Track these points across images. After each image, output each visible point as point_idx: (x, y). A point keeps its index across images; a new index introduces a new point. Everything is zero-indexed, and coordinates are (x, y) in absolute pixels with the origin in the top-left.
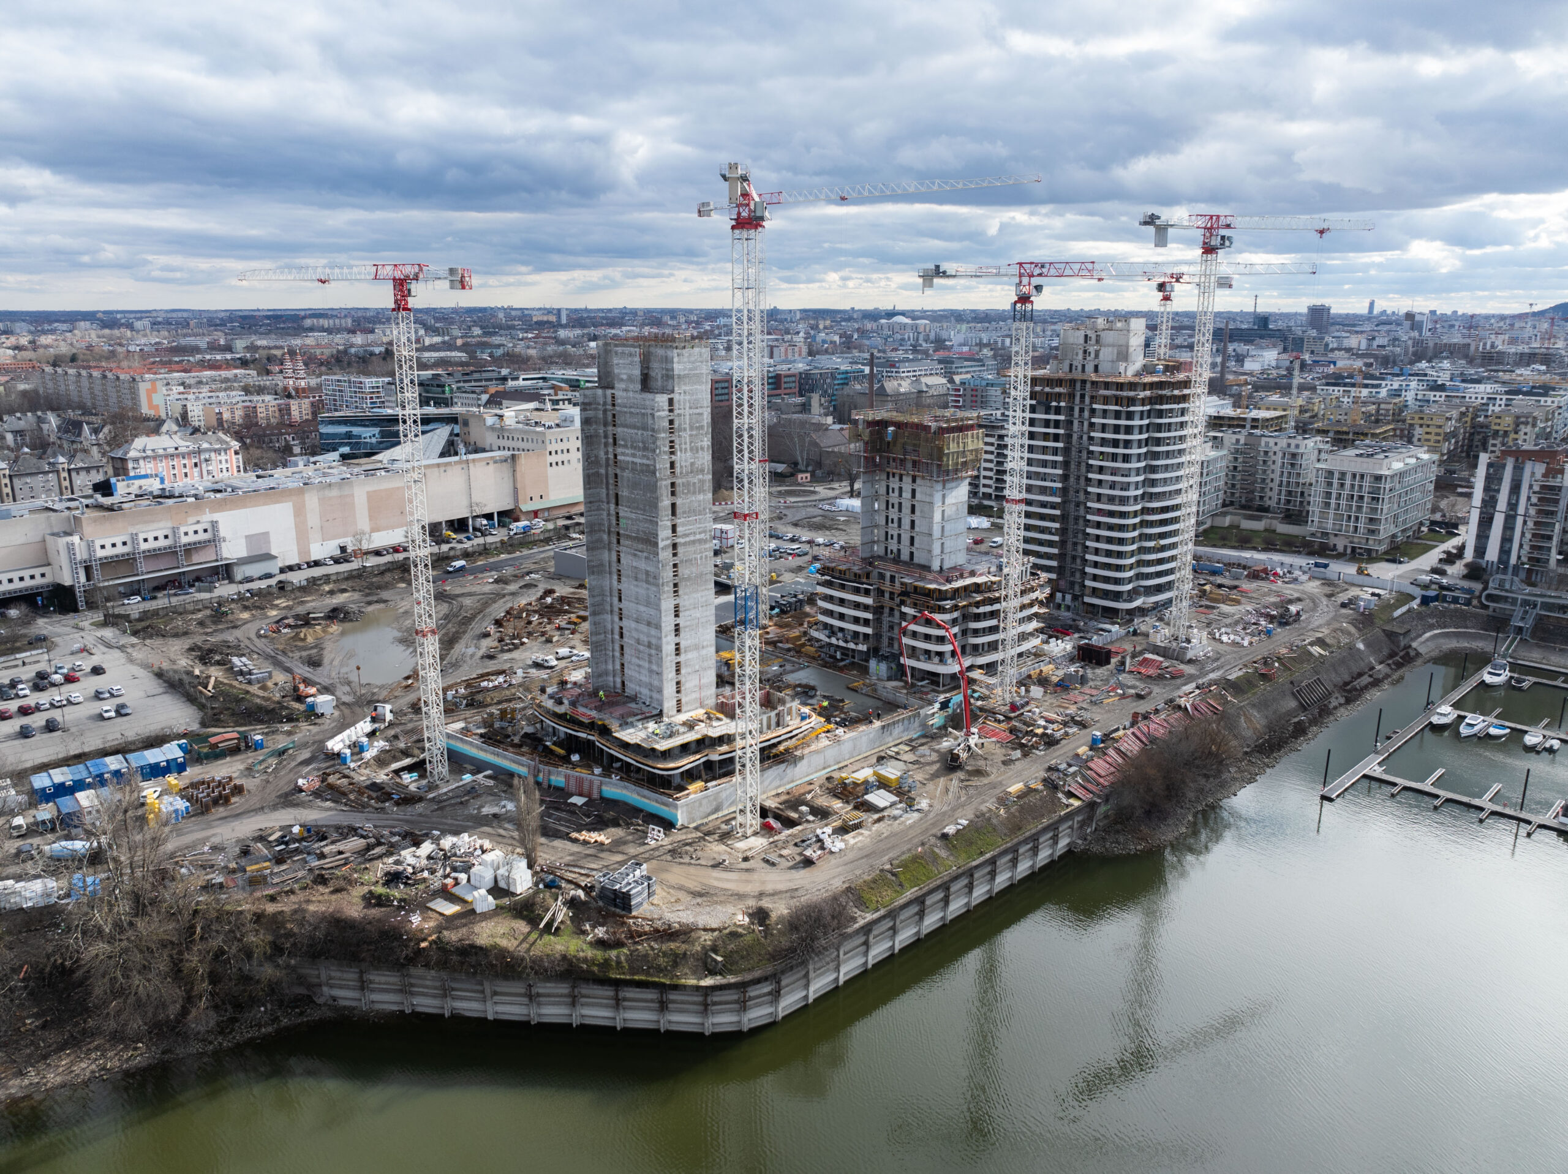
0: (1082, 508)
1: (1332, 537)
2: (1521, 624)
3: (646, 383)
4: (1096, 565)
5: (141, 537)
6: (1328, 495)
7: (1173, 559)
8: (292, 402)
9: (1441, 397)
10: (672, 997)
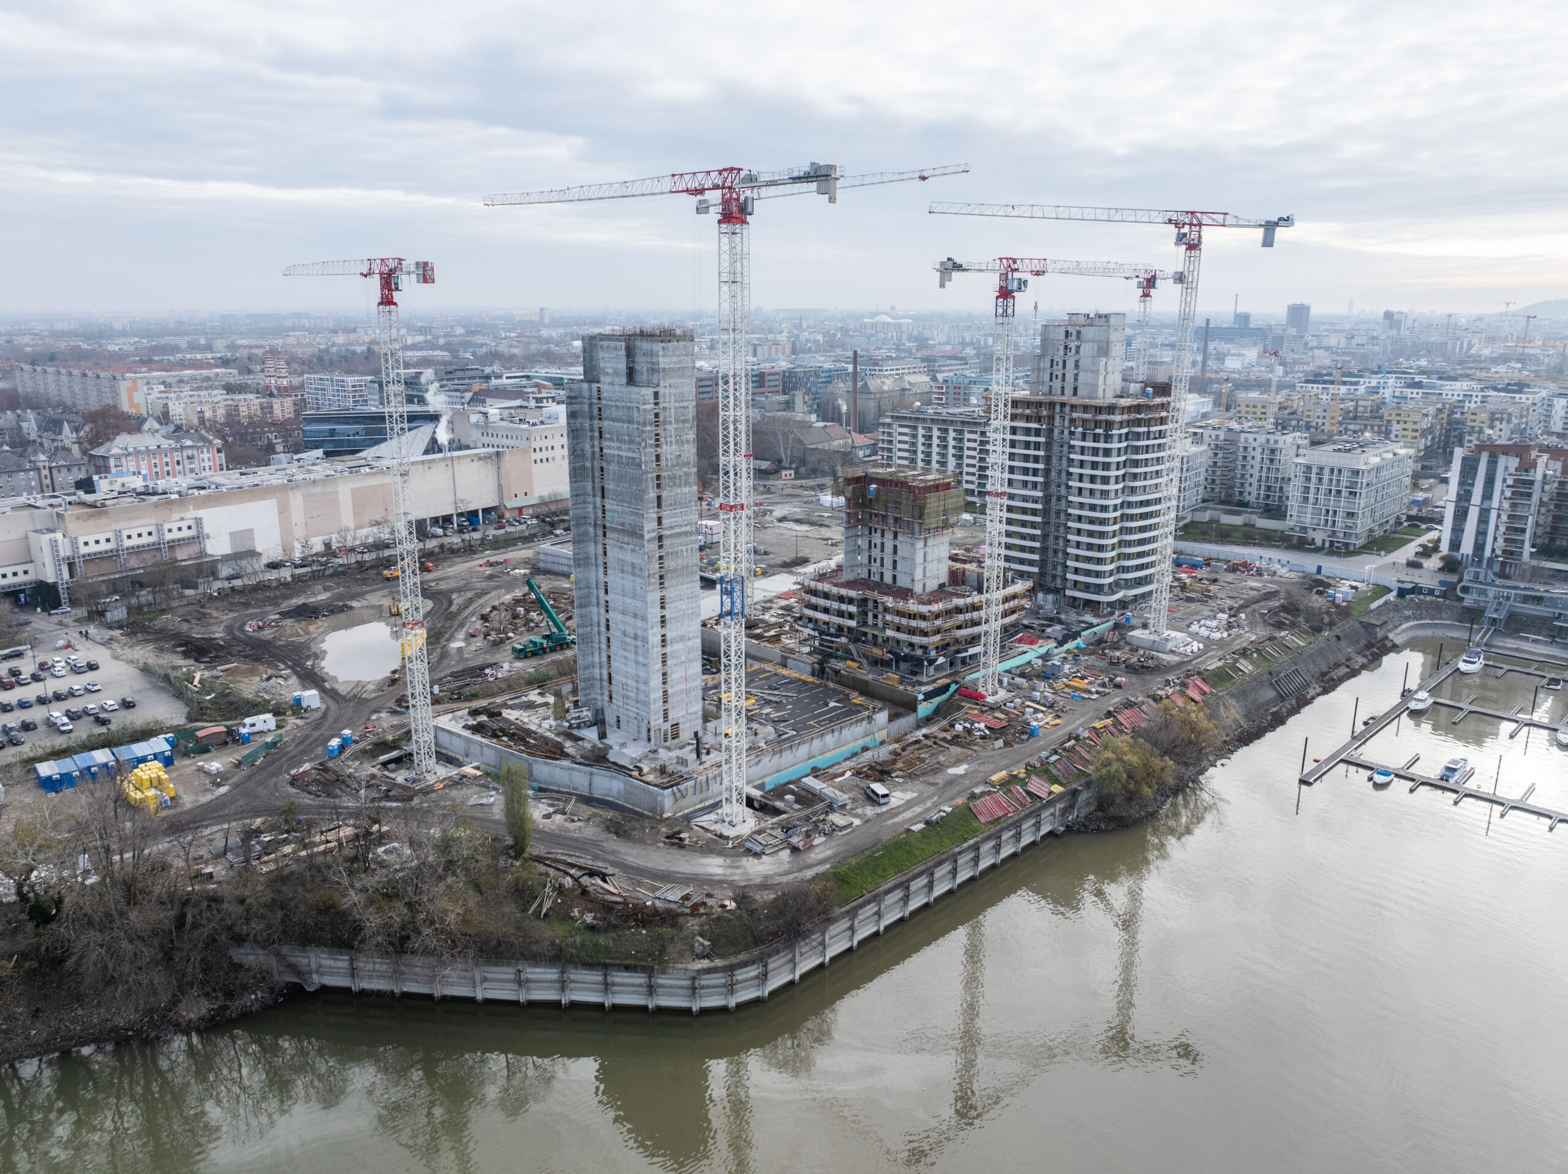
0: (1063, 502)
1: (1310, 531)
2: (1495, 616)
3: (631, 376)
4: (1077, 558)
5: (125, 533)
6: (1307, 489)
7: (1153, 552)
8: (274, 400)
9: (1416, 394)
10: (660, 981)
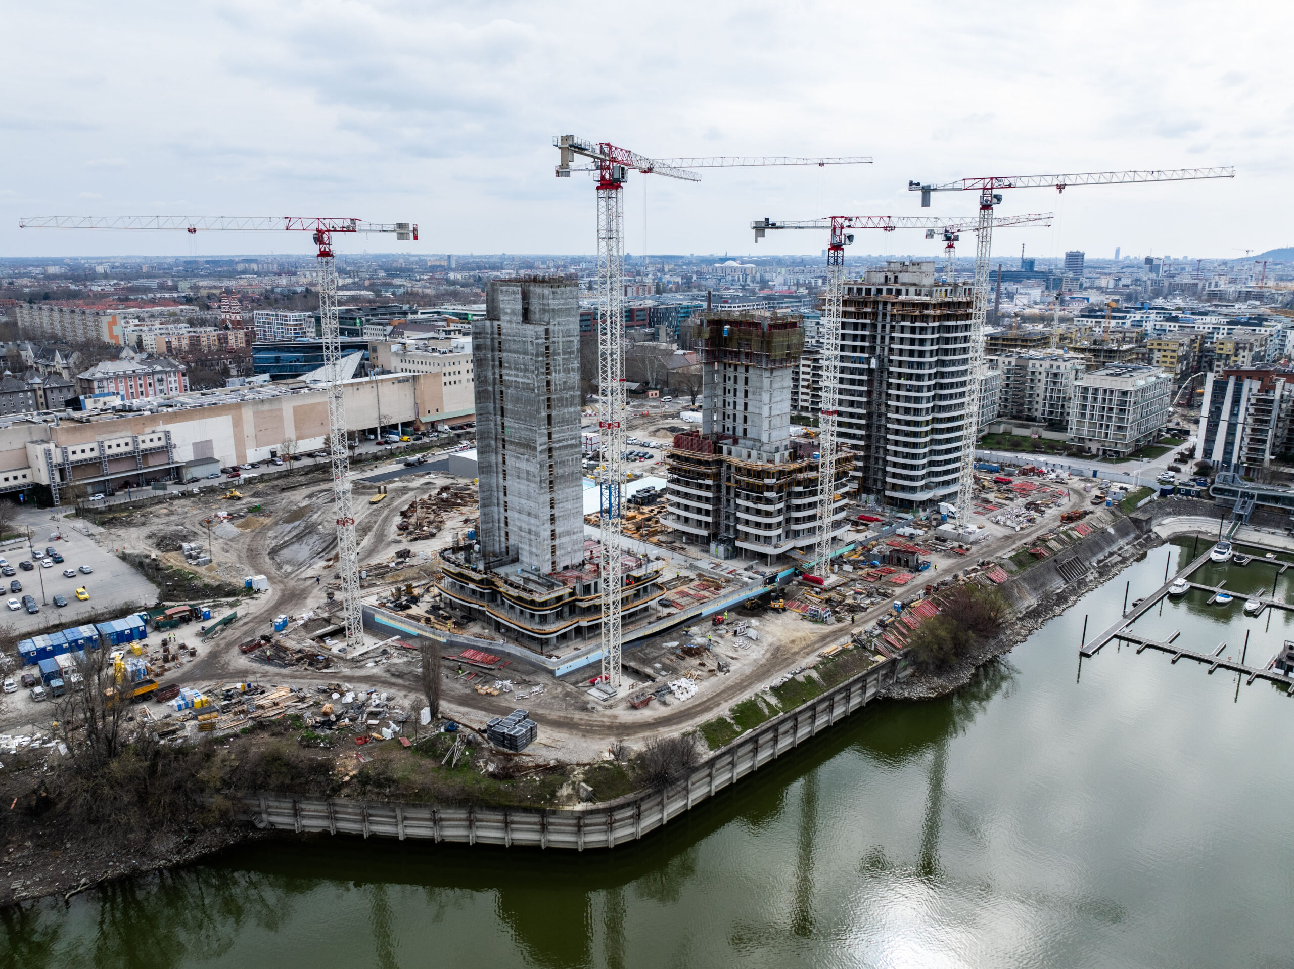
0: (883, 418)
1: (1087, 442)
2: (1242, 512)
3: (526, 316)
4: (895, 465)
5: (106, 444)
6: (1084, 407)
7: (958, 459)
8: (230, 332)
9: (1175, 326)
10: (551, 820)
